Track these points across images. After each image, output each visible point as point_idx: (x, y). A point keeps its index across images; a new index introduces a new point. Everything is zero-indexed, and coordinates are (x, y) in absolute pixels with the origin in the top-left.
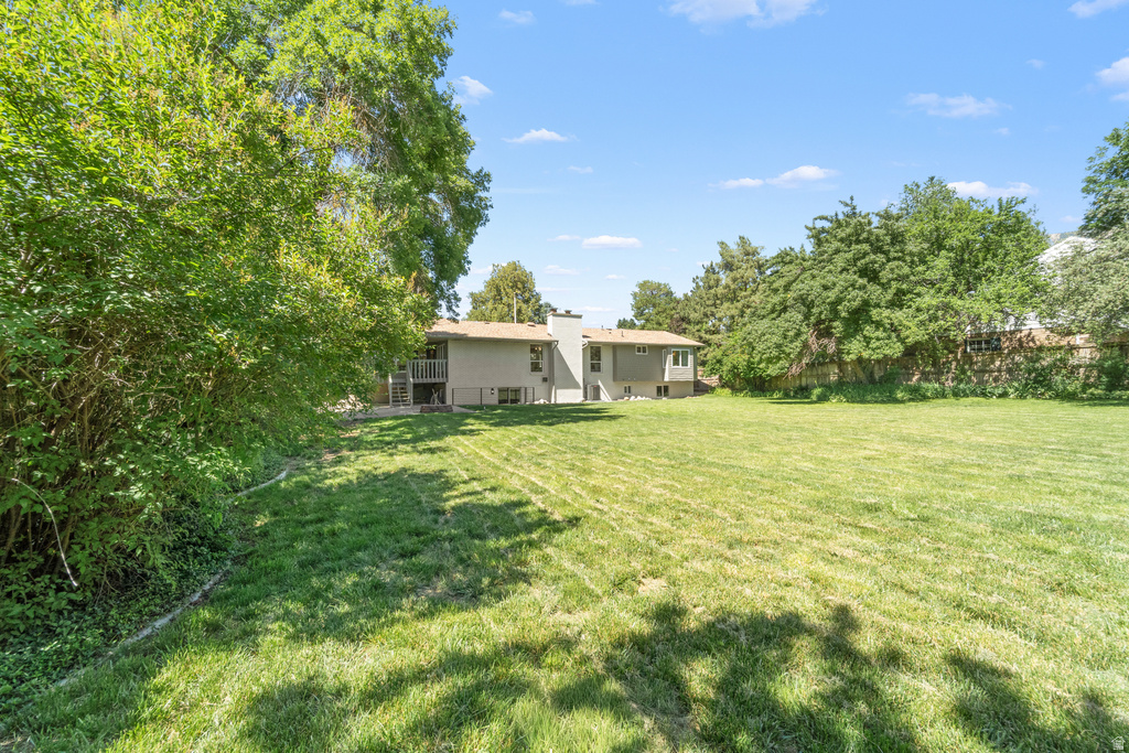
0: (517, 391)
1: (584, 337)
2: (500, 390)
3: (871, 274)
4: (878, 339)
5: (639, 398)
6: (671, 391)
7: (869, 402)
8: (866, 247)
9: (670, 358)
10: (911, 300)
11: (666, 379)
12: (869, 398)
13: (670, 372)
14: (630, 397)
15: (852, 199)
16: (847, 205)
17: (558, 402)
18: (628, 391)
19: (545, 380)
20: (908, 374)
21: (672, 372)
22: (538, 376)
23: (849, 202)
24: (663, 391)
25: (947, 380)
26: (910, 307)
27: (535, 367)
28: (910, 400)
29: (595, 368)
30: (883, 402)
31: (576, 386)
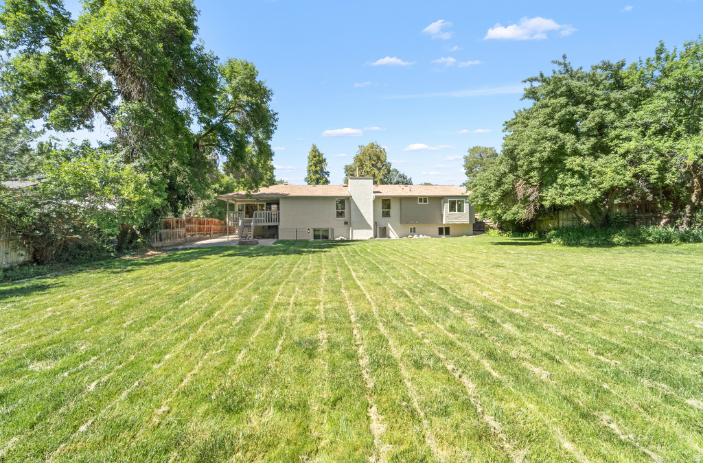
0: (327, 231)
1: (374, 192)
2: (315, 230)
3: (568, 125)
4: (572, 186)
5: (421, 236)
6: (451, 231)
7: (582, 245)
8: (563, 100)
9: (447, 206)
10: (616, 145)
11: (444, 222)
12: (583, 241)
13: (447, 217)
14: (413, 235)
15: (564, 57)
16: (560, 64)
17: (354, 239)
18: (413, 231)
19: (346, 223)
20: (656, 218)
21: (449, 217)
22: (342, 220)
23: (562, 61)
24: (445, 231)
25: (682, 224)
26: (616, 153)
27: (340, 214)
28: (627, 244)
29: (386, 214)
30: (598, 245)
31: (368, 227)
